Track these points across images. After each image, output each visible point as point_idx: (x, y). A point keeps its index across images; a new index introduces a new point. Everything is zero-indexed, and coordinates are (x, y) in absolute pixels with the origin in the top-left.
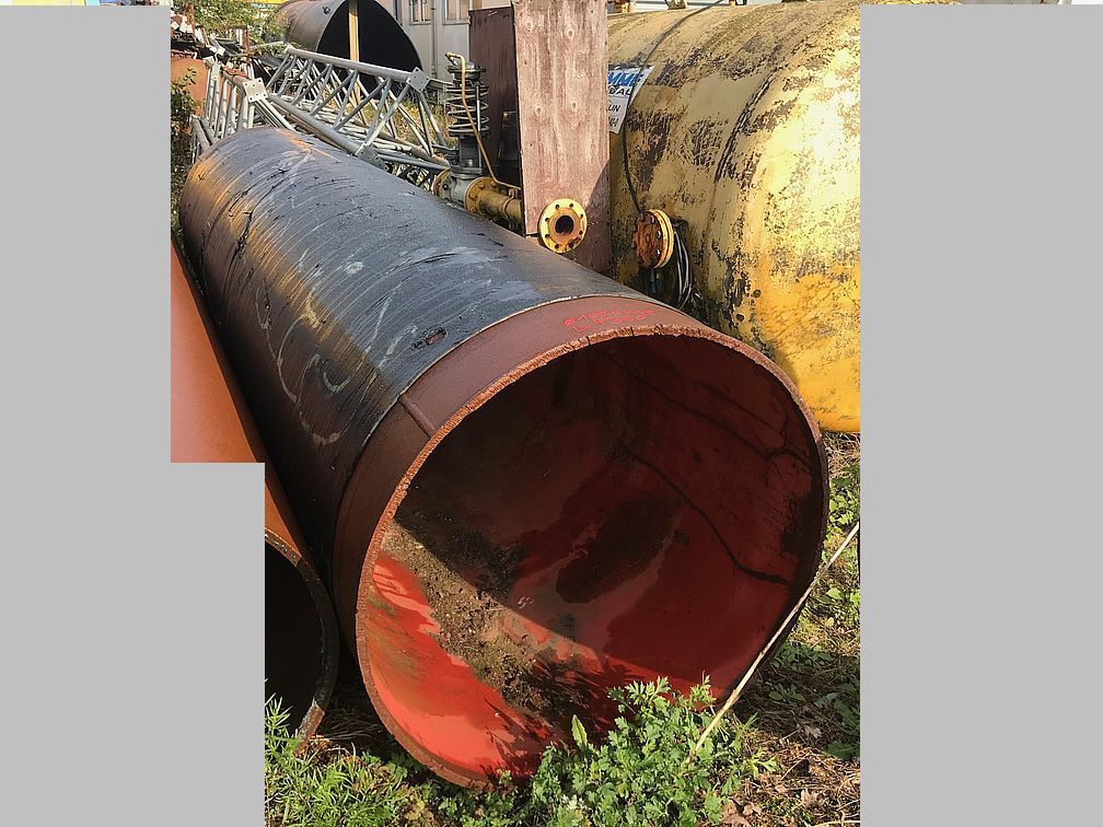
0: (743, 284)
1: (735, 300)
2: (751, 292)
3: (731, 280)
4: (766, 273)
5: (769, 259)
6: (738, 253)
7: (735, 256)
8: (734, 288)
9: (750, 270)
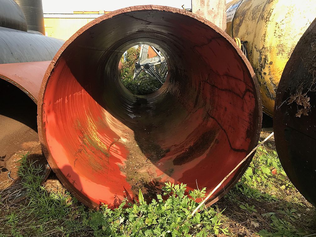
0: (265, 59)
1: (262, 67)
2: (269, 62)
3: (261, 59)
4: (274, 55)
5: (276, 49)
6: (263, 48)
7: (262, 49)
8: (262, 62)
9: (268, 54)
